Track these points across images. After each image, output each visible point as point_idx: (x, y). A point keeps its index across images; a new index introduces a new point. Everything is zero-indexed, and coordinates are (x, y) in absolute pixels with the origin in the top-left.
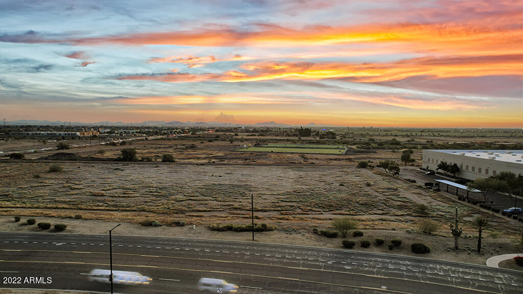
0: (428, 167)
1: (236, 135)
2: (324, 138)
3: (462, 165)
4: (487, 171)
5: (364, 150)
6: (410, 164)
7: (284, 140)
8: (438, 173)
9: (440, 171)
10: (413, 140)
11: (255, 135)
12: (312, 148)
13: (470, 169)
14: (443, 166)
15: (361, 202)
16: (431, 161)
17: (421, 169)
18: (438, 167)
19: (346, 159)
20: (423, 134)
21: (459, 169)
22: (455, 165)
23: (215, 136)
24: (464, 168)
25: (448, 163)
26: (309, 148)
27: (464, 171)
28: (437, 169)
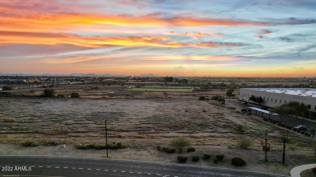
0: (243, 99)
1: (127, 81)
2: (181, 83)
3: (264, 98)
4: (281, 101)
5: (204, 89)
6: (232, 97)
7: (156, 84)
8: (250, 103)
9: (251, 101)
10: (234, 84)
11: (139, 81)
12: (172, 88)
13: (270, 100)
14: (253, 98)
15: (198, 123)
16: (245, 95)
17: (239, 100)
18: (249, 99)
19: (192, 95)
20: (240, 80)
21: (262, 100)
22: (260, 97)
23: (113, 82)
24: (266, 99)
25: (256, 97)
26: (170, 88)
27: (266, 101)
28: (249, 101)
